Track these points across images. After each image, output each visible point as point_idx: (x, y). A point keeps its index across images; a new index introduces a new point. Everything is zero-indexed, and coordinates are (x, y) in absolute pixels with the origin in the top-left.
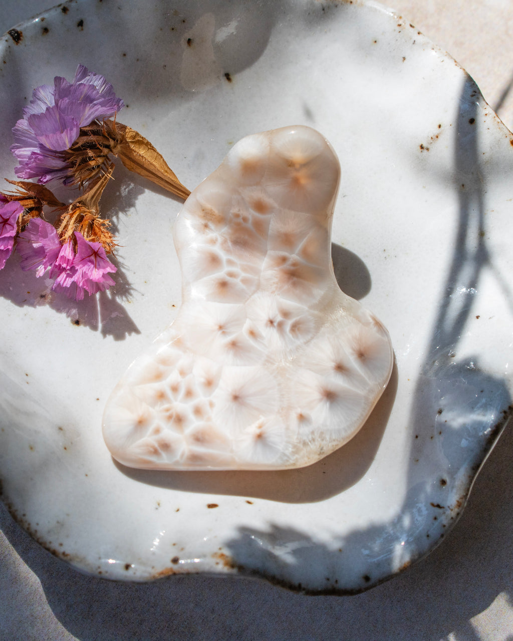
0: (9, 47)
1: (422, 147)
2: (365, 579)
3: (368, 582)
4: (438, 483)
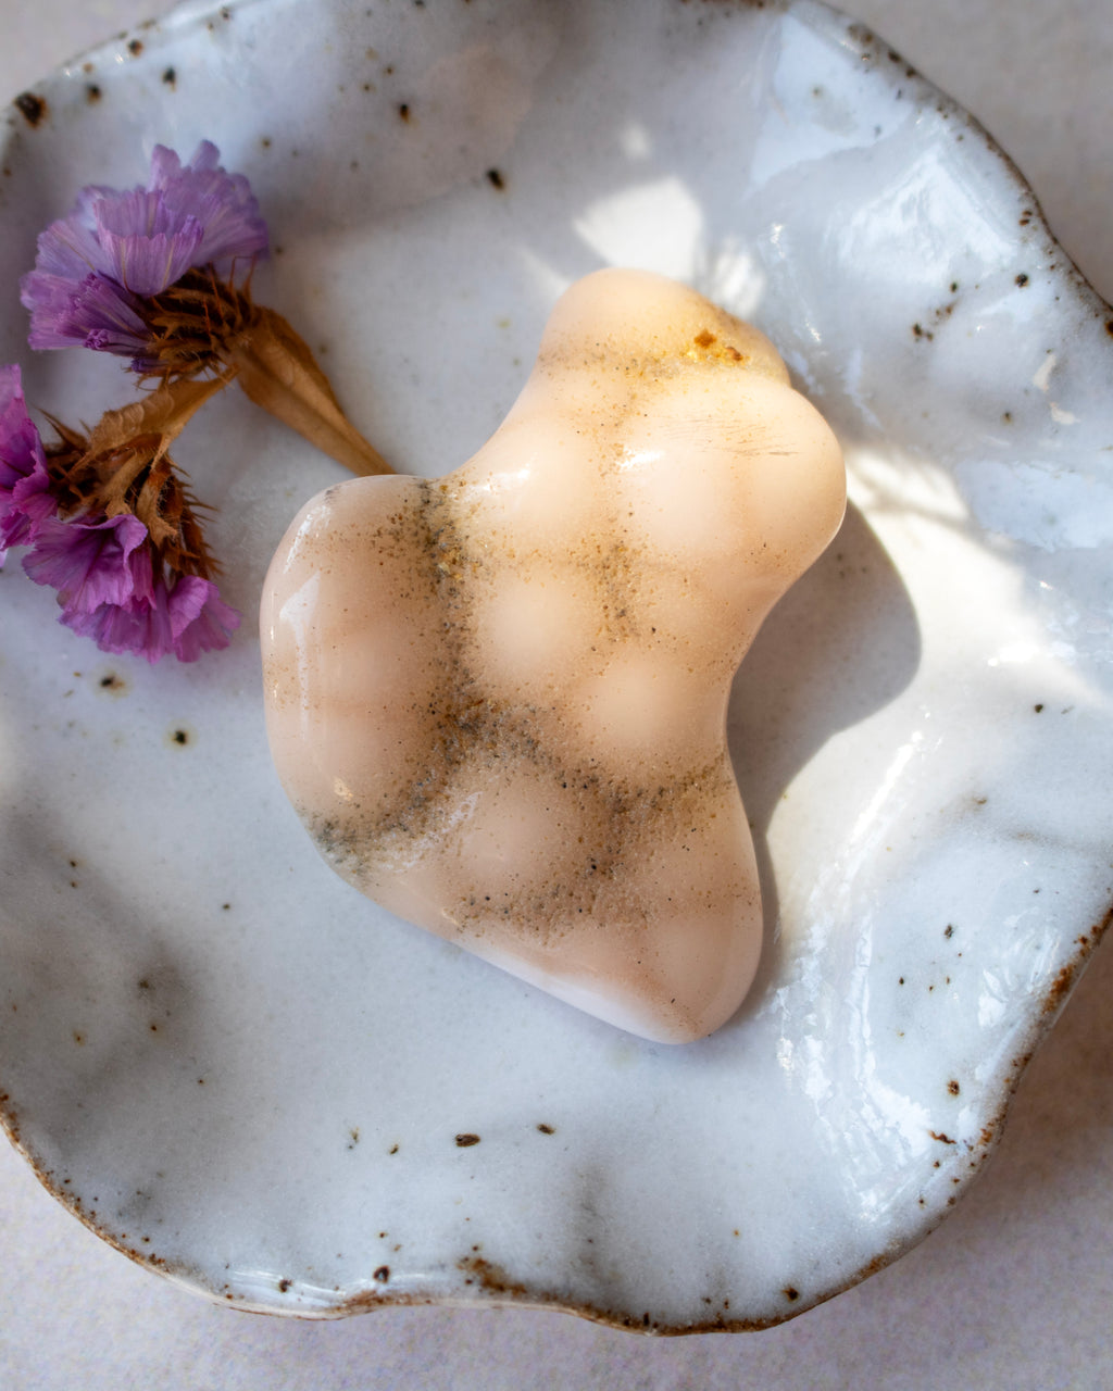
0: (18, 136)
1: (917, 330)
2: (788, 1296)
3: (795, 1301)
4: (945, 1089)
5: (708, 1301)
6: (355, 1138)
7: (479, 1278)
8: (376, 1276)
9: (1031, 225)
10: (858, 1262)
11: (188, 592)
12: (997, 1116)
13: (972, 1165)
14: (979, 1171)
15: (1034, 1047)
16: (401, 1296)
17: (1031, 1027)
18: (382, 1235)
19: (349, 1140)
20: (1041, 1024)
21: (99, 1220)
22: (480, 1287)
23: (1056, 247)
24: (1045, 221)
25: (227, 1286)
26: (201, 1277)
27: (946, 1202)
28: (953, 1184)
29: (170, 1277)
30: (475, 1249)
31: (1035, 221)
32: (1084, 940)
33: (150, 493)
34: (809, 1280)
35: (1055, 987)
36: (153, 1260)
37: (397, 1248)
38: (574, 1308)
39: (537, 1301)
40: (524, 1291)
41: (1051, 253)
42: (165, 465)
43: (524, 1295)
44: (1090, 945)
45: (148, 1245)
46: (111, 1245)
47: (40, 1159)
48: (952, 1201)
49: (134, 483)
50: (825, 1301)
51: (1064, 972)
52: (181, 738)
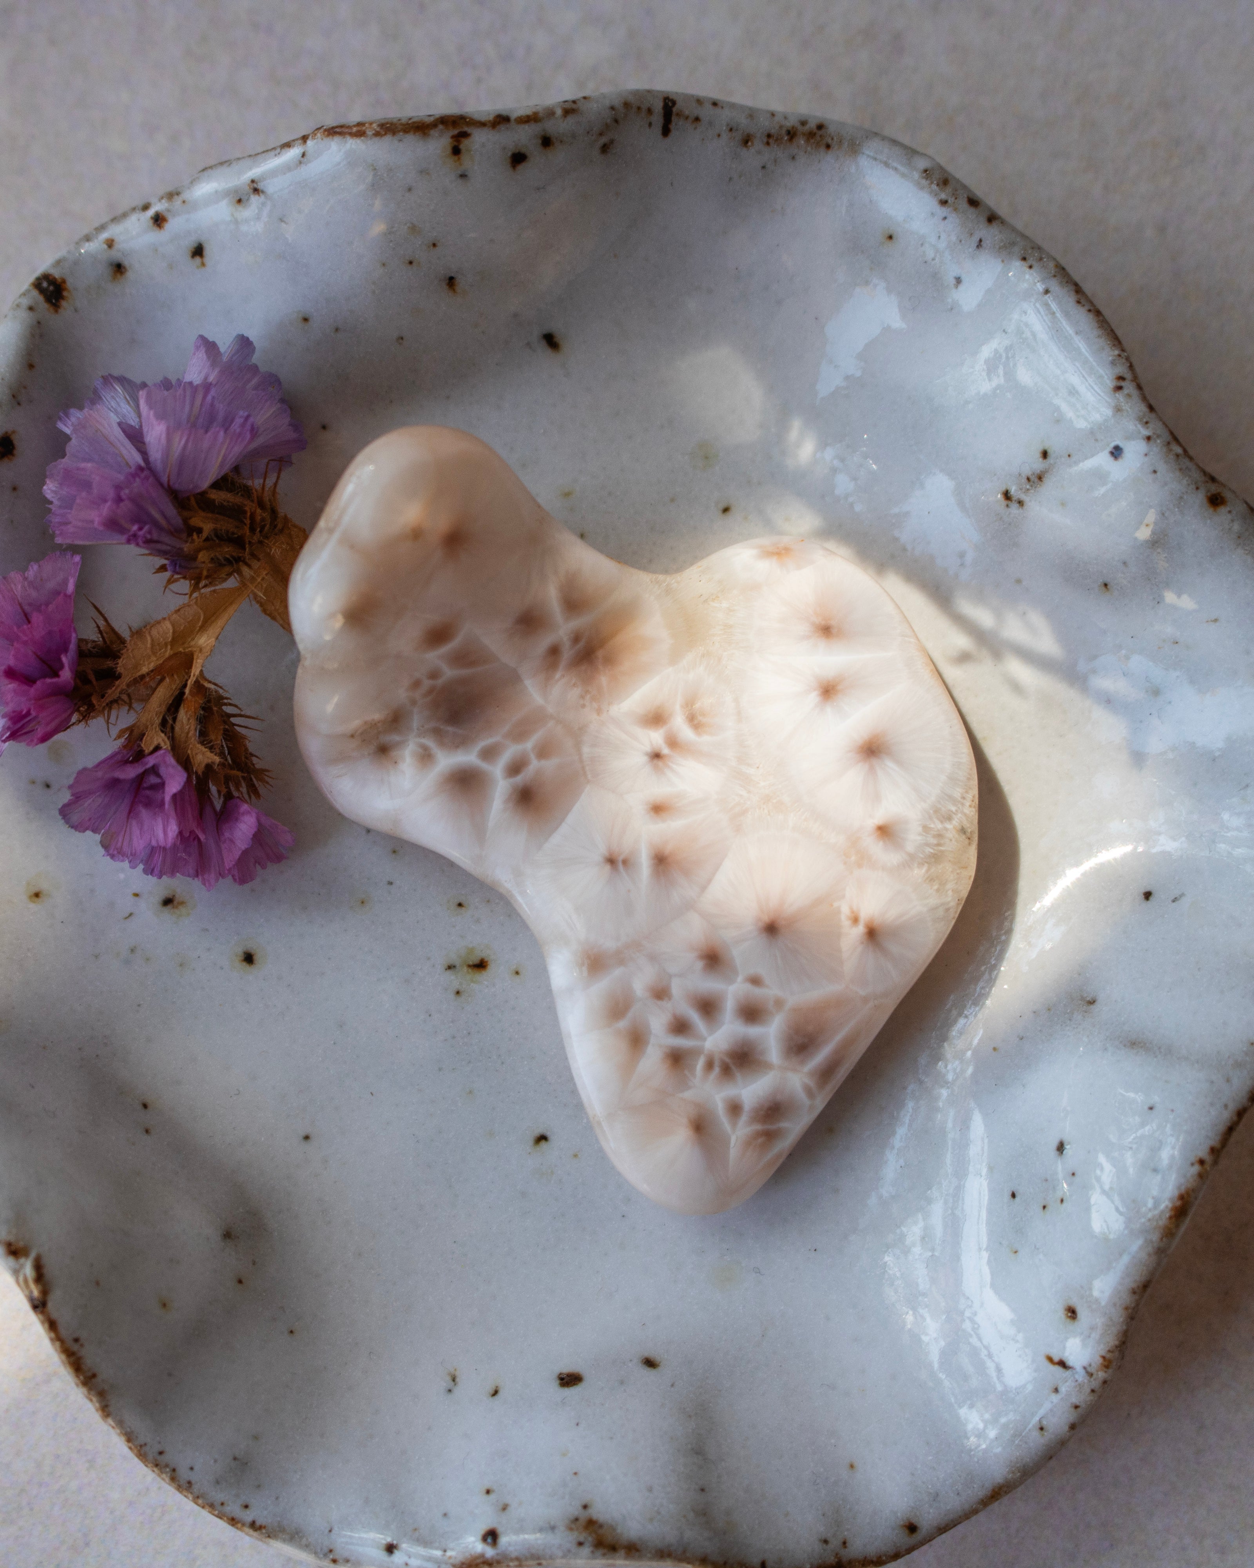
0: (39, 323)
1: (1007, 496)
2: (907, 1531)
3: (914, 1535)
4: (1061, 1313)
5: (826, 1542)
6: (454, 1380)
7: (590, 1539)
8: (484, 1539)
9: (1126, 391)
10: (978, 1492)
11: (237, 819)
12: (1117, 1343)
13: (1093, 1391)
14: (1100, 1397)
15: (1152, 1273)
16: (512, 1560)
17: (1149, 1255)
18: (488, 1492)
19: (446, 1383)
20: (1160, 1251)
21: (196, 1488)
22: (591, 1549)
23: (1153, 415)
24: (1139, 387)
25: (331, 1551)
26: (304, 1541)
27: (1067, 1428)
28: (1073, 1410)
29: (272, 1542)
30: (585, 1507)
31: (1129, 387)
32: (1201, 1162)
33: (186, 720)
34: (929, 1513)
35: (1173, 1213)
36: (253, 1525)
37: (505, 1508)
38: (689, 1563)
39: (651, 1559)
40: (637, 1550)
41: (1147, 423)
42: (199, 687)
43: (637, 1554)
44: (1207, 1167)
45: (248, 1512)
46: (210, 1512)
47: (132, 1432)
48: (1073, 1427)
49: (169, 710)
50: (945, 1532)
51: (1181, 1197)
52: (249, 958)
